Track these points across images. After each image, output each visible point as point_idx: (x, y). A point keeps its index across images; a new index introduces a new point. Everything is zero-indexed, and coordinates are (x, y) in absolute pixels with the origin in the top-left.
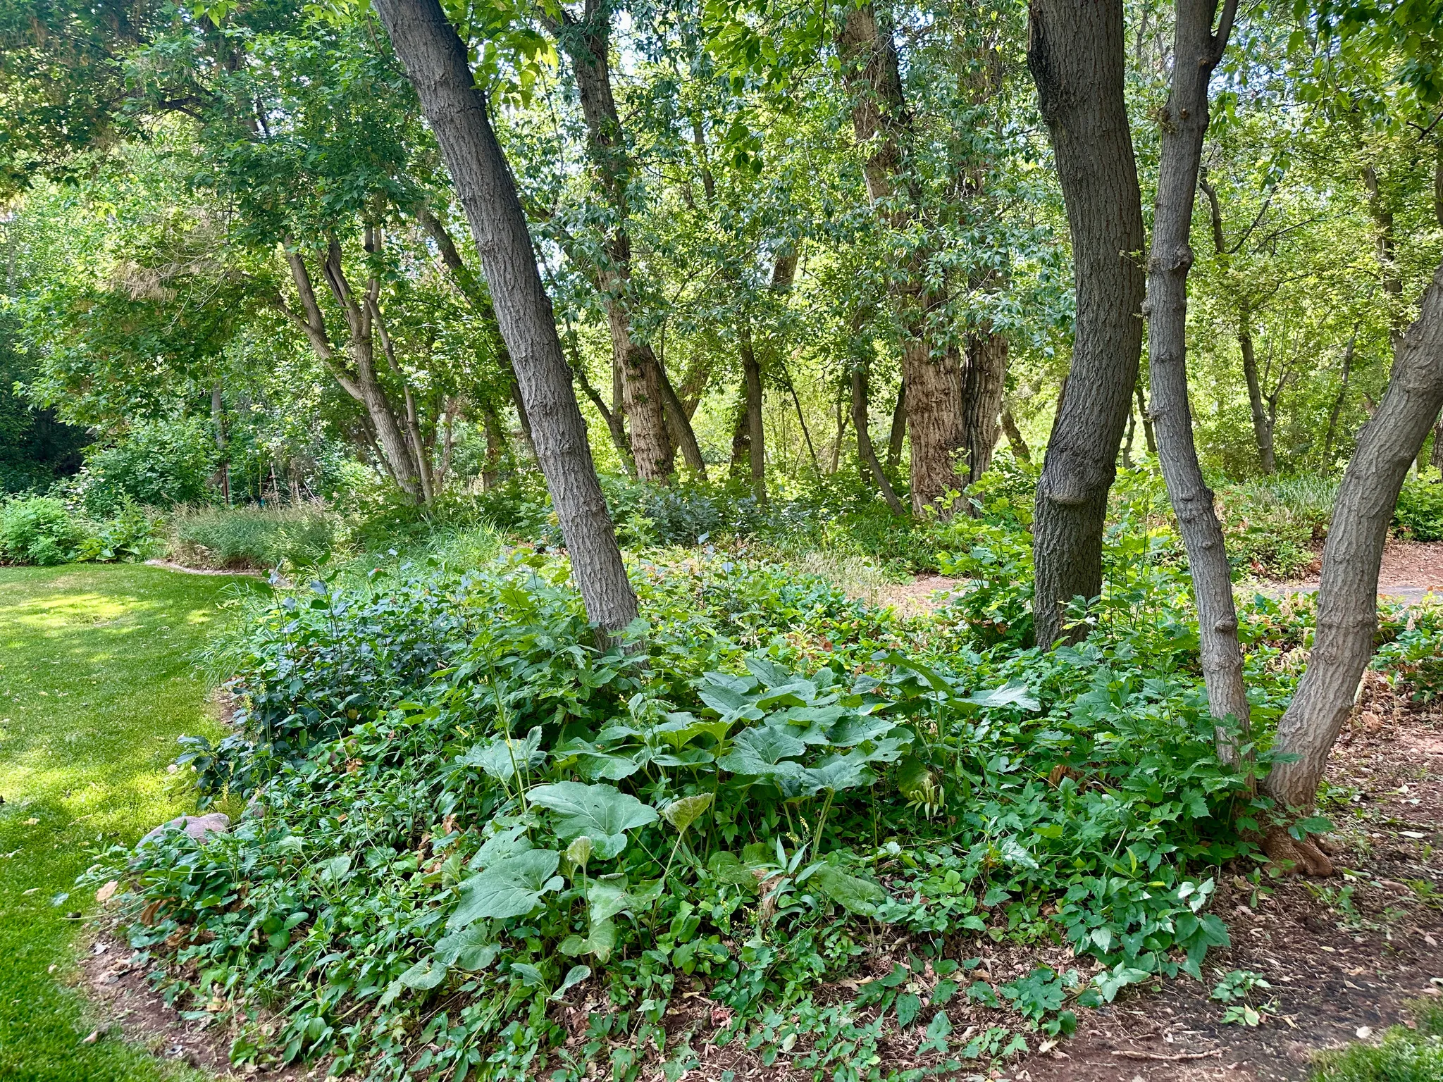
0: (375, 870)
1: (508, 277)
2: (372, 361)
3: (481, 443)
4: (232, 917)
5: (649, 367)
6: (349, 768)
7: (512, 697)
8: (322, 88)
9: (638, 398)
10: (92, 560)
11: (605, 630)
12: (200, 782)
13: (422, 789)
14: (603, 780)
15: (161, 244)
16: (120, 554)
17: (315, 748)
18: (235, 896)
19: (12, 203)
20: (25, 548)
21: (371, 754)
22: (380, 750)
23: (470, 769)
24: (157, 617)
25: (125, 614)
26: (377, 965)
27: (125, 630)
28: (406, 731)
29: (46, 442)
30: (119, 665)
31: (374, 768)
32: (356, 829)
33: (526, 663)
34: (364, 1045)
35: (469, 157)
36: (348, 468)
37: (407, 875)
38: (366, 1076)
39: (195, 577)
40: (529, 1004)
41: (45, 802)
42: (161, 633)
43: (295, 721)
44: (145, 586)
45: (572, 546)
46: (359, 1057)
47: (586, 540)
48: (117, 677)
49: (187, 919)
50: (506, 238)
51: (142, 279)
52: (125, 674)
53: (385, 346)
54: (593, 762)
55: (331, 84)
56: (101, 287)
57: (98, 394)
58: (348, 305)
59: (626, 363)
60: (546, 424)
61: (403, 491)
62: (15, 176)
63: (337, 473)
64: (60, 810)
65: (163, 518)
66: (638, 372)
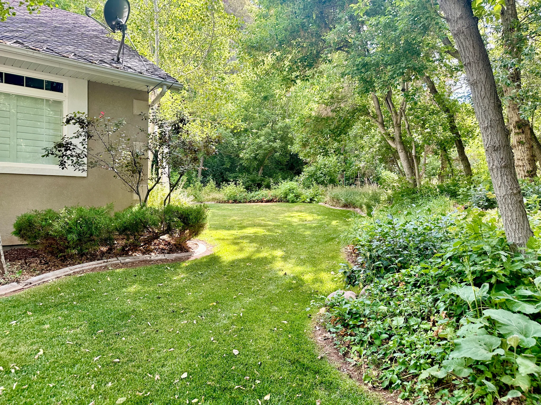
0: (413, 326)
1: (482, 93)
2: (400, 133)
3: (439, 163)
4: (361, 329)
5: (527, 128)
6: (400, 285)
7: (472, 268)
8: (392, 32)
9: (520, 143)
10: (304, 202)
11: (516, 246)
12: (345, 279)
13: (430, 298)
14: (519, 312)
15: (332, 97)
16: (312, 200)
17: (386, 275)
18: (362, 323)
19: (291, 90)
20: (286, 197)
21: (409, 281)
22: (412, 280)
23: (452, 295)
24: (323, 221)
25: (314, 220)
26: (417, 363)
27: (314, 225)
28: (422, 274)
29: (292, 164)
30: (313, 236)
31: (410, 287)
32: (405, 308)
33: (476, 256)
34: (412, 391)
35: (469, 46)
36: (385, 173)
37: (426, 331)
38: (414, 403)
39: (334, 210)
40: (484, 398)
41: (297, 277)
42: (325, 227)
43: (379, 264)
44: (319, 211)
45: (502, 208)
46: (410, 395)
47: (510, 205)
48: (313, 240)
49: (346, 326)
50: (483, 77)
51: (326, 110)
52: (315, 239)
53: (407, 127)
54: (513, 304)
55: (395, 30)
56: (313, 114)
57: (310, 148)
58: (393, 112)
59: (515, 127)
60: (494, 155)
61: (408, 182)
62: (292, 81)
63: (380, 175)
64: (301, 280)
65: (324, 189)
66: (521, 131)
